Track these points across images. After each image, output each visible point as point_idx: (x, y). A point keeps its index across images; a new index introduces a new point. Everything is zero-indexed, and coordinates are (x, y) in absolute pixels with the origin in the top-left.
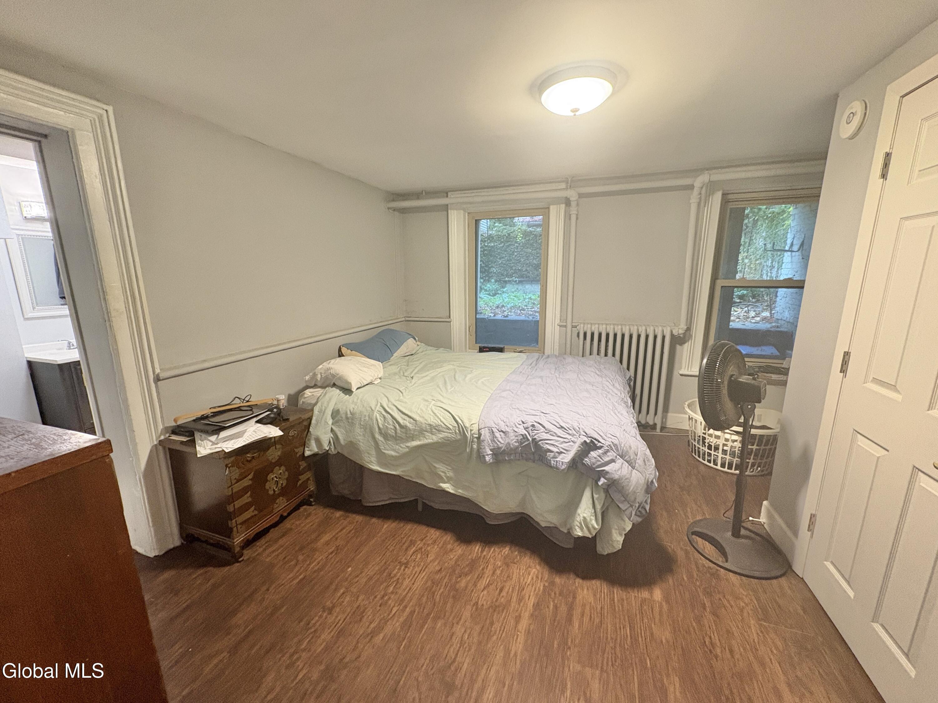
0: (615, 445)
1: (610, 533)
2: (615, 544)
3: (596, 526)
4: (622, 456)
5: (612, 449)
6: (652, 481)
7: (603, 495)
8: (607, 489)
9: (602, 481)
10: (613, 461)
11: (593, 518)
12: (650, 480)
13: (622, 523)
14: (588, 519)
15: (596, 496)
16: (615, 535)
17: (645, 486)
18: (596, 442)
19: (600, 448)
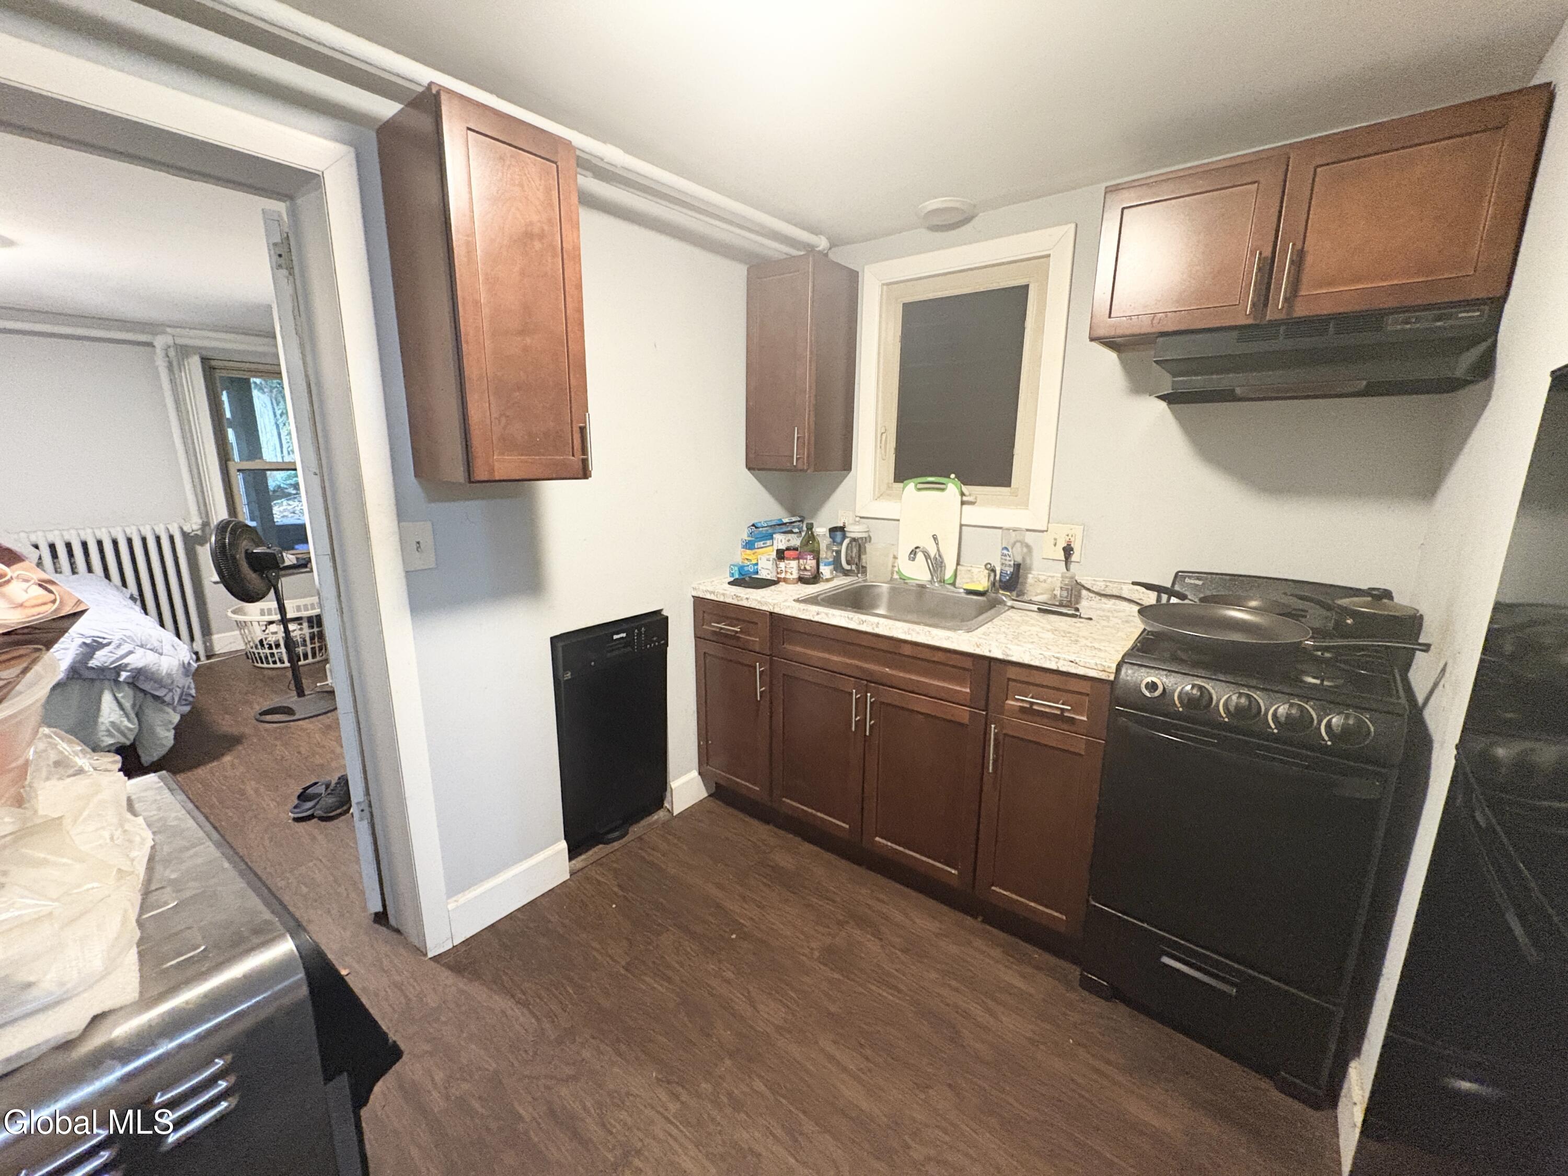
0: (129, 637)
1: (153, 733)
2: (164, 742)
3: (130, 726)
4: (142, 646)
5: (126, 642)
6: (189, 663)
7: (129, 691)
8: (133, 683)
9: (124, 675)
10: (130, 653)
11: (125, 720)
12: (186, 662)
13: (165, 716)
14: (118, 722)
15: (119, 695)
16: (162, 732)
17: (182, 669)
18: (100, 640)
19: (108, 644)
